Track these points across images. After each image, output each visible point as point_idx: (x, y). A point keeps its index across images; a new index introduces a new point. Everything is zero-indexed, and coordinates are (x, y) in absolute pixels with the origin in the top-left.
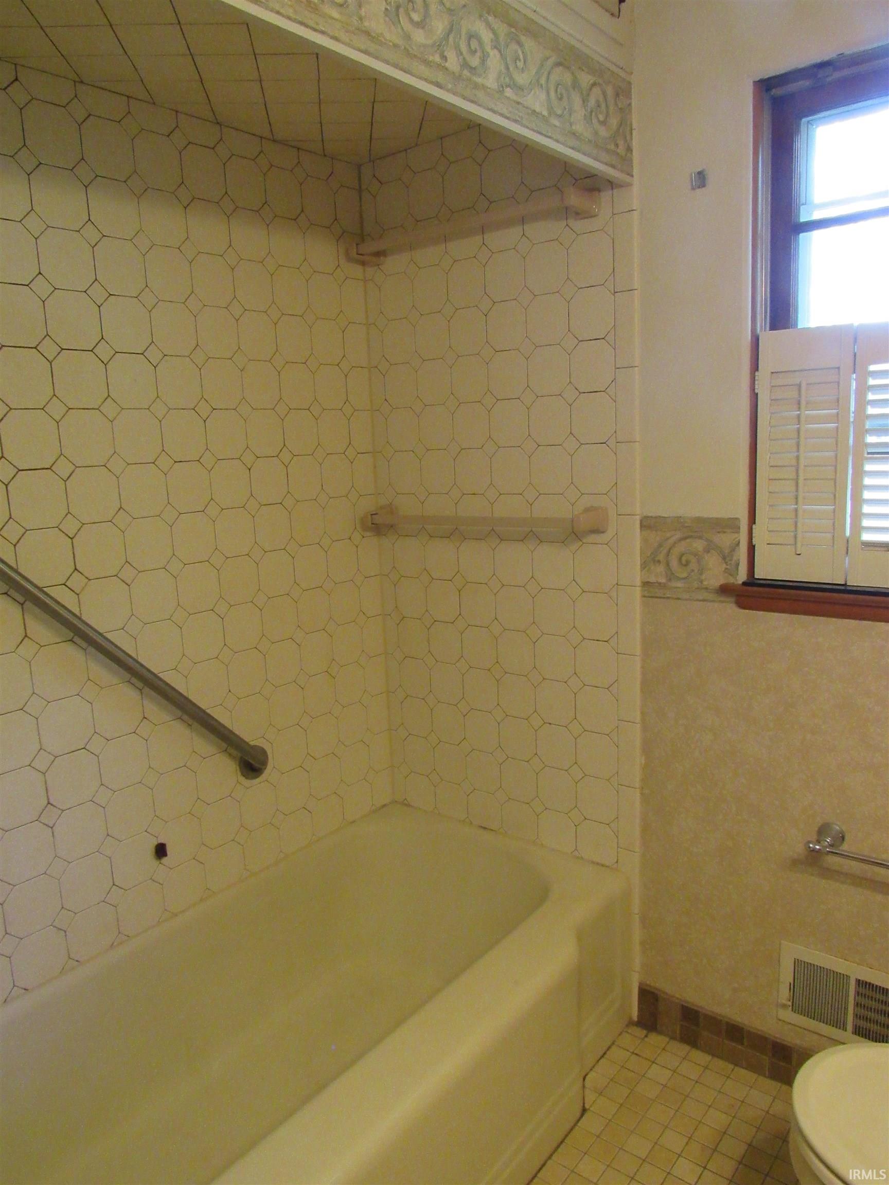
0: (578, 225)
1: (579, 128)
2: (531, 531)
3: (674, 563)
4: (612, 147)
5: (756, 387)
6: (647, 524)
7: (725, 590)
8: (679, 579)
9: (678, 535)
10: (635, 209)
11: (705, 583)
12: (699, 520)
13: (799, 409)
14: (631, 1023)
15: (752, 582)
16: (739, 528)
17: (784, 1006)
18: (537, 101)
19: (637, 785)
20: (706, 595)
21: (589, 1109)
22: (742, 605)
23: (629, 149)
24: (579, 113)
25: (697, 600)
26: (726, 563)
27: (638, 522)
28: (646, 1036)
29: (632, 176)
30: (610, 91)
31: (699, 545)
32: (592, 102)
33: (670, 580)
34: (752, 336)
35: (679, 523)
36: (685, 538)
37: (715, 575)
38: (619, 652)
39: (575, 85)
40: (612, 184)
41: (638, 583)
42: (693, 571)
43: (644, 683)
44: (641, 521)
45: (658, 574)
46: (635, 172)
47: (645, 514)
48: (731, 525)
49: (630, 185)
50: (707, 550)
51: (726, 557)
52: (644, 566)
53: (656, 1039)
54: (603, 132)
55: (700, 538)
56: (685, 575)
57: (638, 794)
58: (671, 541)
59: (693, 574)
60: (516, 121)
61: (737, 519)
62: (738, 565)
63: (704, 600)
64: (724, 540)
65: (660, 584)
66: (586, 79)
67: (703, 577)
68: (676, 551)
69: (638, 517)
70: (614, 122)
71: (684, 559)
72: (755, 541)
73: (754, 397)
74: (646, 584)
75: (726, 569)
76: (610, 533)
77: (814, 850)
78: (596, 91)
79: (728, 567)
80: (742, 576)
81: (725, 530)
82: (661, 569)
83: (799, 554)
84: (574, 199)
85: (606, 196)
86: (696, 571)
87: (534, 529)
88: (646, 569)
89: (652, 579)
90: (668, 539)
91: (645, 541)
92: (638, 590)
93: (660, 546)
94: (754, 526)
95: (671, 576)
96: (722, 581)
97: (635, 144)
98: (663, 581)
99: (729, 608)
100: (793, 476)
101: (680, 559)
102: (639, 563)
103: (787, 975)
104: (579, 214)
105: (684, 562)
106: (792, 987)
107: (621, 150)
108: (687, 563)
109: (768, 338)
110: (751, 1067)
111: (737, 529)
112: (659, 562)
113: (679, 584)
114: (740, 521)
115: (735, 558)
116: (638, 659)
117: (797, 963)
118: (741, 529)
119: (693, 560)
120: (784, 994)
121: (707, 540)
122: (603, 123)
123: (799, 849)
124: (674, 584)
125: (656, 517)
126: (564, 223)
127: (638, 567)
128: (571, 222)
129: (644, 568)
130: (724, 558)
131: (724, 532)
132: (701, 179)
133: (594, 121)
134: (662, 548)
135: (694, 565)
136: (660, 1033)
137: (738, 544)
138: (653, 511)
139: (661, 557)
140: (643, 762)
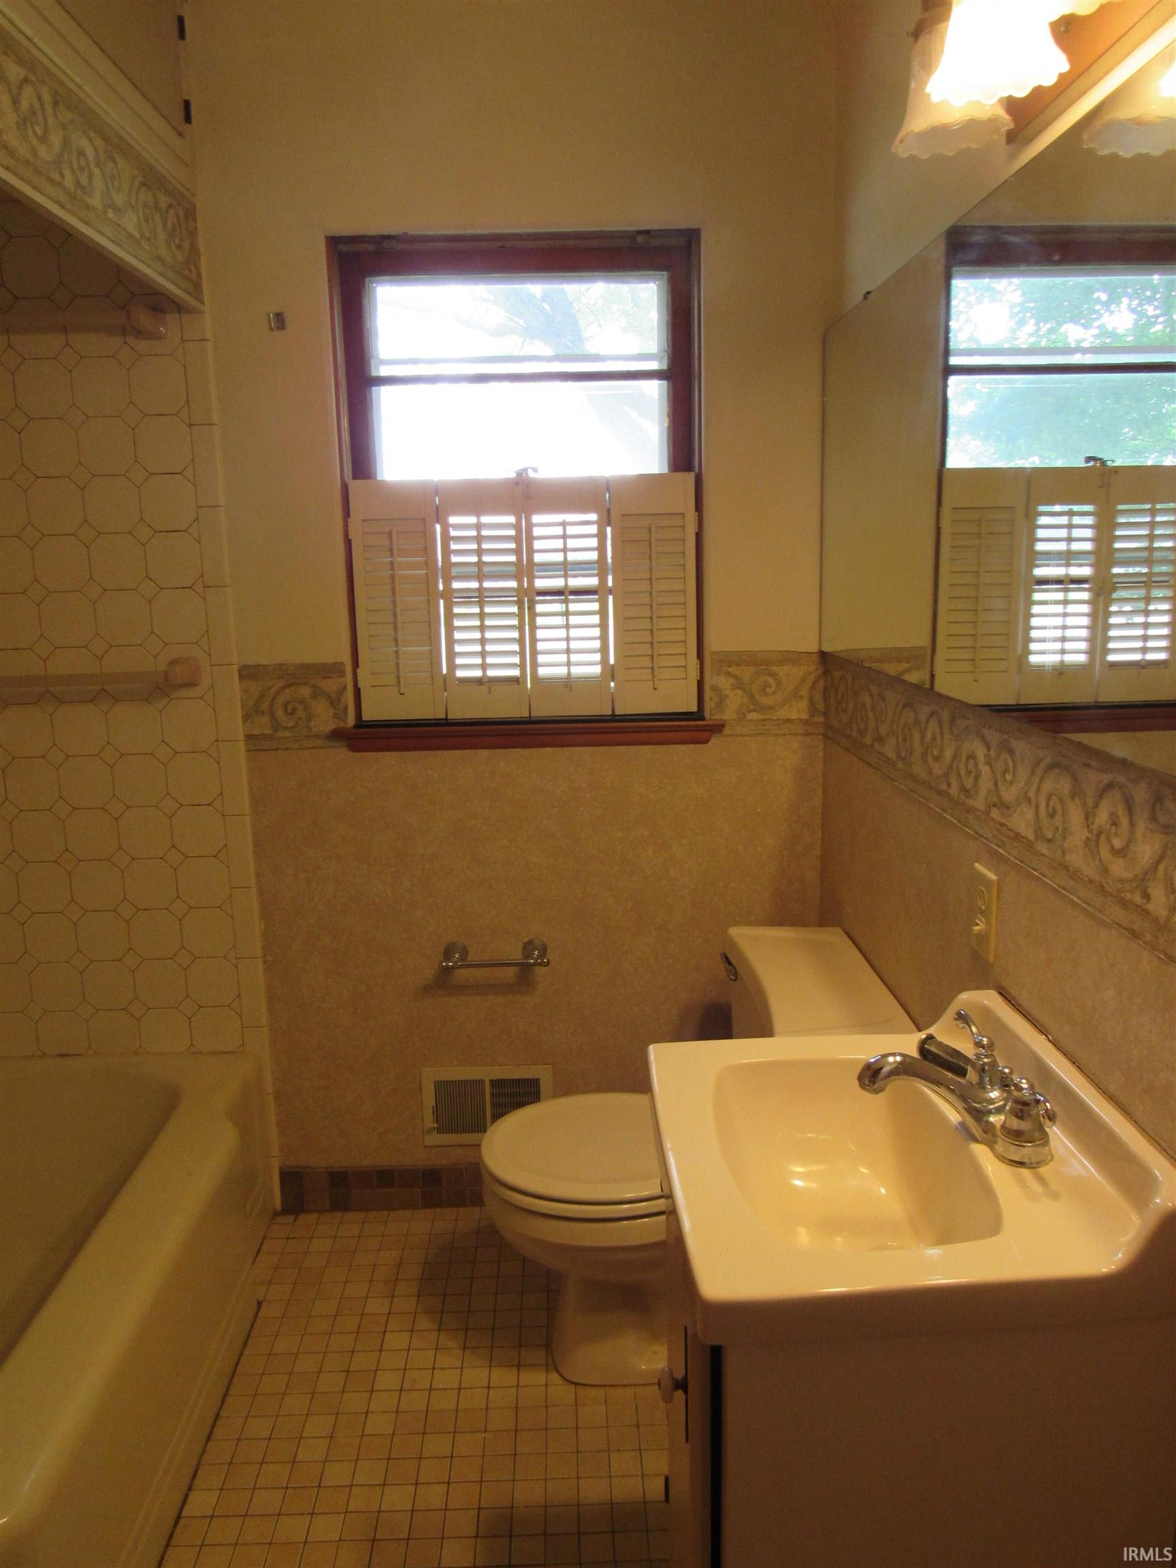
0: (143, 345)
1: (164, 252)
2: (103, 689)
3: (279, 713)
4: (187, 272)
5: (350, 533)
6: (248, 673)
7: (337, 735)
8: (286, 728)
9: (282, 683)
10: (207, 338)
11: (314, 730)
12: (303, 666)
13: (392, 555)
14: (276, 1214)
15: (360, 724)
16: (344, 672)
17: (430, 1131)
18: (130, 222)
19: (259, 955)
20: (319, 742)
21: (263, 1301)
22: (354, 749)
23: (199, 275)
24: (162, 236)
25: (308, 748)
26: (334, 708)
27: (236, 673)
28: (295, 1220)
29: (203, 304)
30: (181, 213)
31: (305, 692)
32: (169, 225)
33: (276, 731)
34: (342, 485)
35: (281, 671)
36: (290, 685)
37: (324, 720)
38: (226, 814)
39: (157, 207)
40: (179, 308)
41: (242, 737)
42: (300, 718)
43: (256, 844)
44: (239, 671)
45: (262, 726)
46: (206, 299)
47: (243, 664)
48: (334, 670)
49: (201, 312)
50: (314, 696)
51: (334, 701)
52: (246, 718)
53: (305, 1219)
54: (180, 258)
55: (306, 684)
56: (291, 724)
57: (261, 966)
58: (274, 690)
59: (300, 722)
60: (118, 244)
61: (342, 663)
62: (346, 708)
63: (314, 748)
64: (331, 685)
65: (265, 736)
66: (164, 200)
67: (312, 724)
68: (281, 700)
69: (236, 667)
70: (186, 245)
71: (290, 708)
72: (360, 685)
73: (348, 543)
74: (249, 737)
75: (335, 714)
76: (205, 683)
77: (447, 968)
78: (172, 212)
79: (337, 712)
80: (351, 721)
81: (331, 675)
82: (266, 719)
83: (403, 694)
84: (143, 319)
85: (172, 319)
86: (304, 718)
87: (106, 687)
88: (249, 721)
89: (256, 731)
90: (270, 688)
91: (245, 691)
92: (242, 746)
93: (262, 696)
94: (358, 670)
95: (276, 725)
96: (331, 726)
97: (203, 270)
98: (269, 731)
99: (341, 754)
100: (391, 619)
101: (285, 709)
102: (240, 715)
103: (429, 1100)
104: (139, 333)
105: (290, 710)
106: (436, 1110)
107: (194, 277)
108: (294, 710)
109: (355, 486)
110: (404, 1206)
111: (342, 673)
112: (263, 712)
113: (287, 734)
114: (344, 665)
115: (342, 702)
116: (248, 819)
117: (438, 1084)
118: (347, 674)
119: (300, 707)
120: (429, 1121)
121: (313, 686)
122: (179, 247)
123: (429, 973)
124: (280, 734)
125: (255, 666)
126: (121, 339)
127: (240, 721)
128: (130, 340)
129: (247, 720)
130: (332, 703)
131: (330, 677)
132: (280, 321)
133: (173, 244)
134: (265, 699)
135: (301, 712)
136: (310, 1212)
137: (345, 688)
138: (252, 660)
139: (265, 706)
140: (263, 927)
